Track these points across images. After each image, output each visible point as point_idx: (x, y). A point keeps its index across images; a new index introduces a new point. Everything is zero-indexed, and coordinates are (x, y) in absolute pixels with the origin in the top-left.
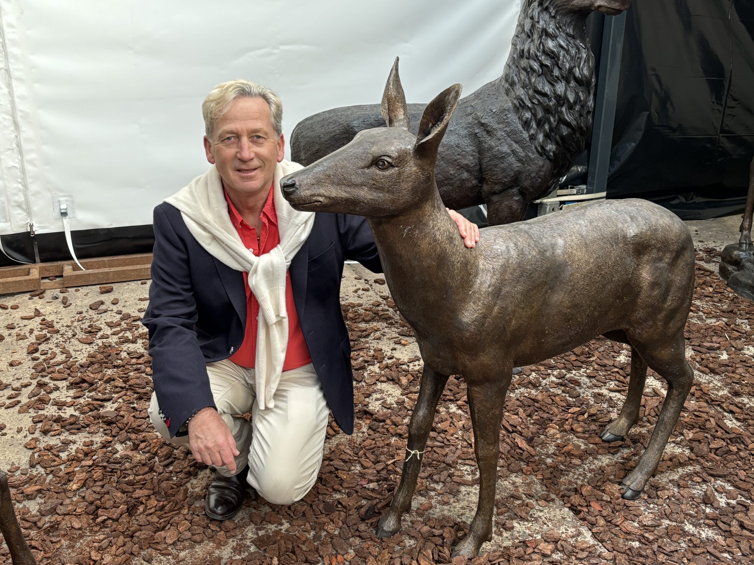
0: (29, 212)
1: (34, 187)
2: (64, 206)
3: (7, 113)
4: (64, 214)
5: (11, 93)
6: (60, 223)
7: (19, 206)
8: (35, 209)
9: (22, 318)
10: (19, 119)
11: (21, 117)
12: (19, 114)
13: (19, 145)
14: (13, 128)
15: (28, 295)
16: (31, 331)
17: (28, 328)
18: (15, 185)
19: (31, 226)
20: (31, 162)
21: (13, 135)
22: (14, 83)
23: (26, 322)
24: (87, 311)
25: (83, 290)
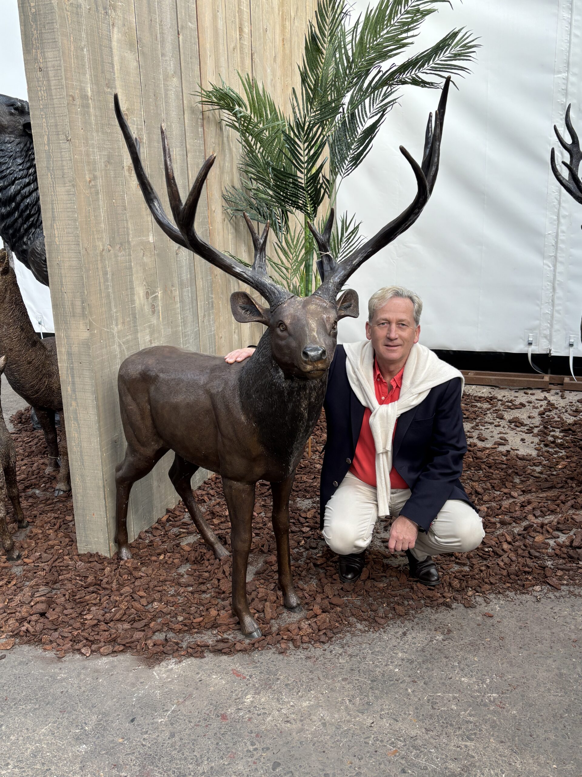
0: (550, 341)
1: (556, 327)
2: (572, 340)
3: (550, 282)
4: (571, 345)
5: (555, 270)
6: (567, 351)
7: (546, 337)
8: (554, 340)
9: (537, 400)
10: (556, 285)
11: (558, 284)
12: (557, 282)
13: (553, 301)
14: (551, 290)
15: (541, 390)
16: (541, 406)
17: (540, 404)
18: (546, 324)
19: (550, 350)
20: (558, 312)
21: (551, 295)
22: (558, 265)
23: (538, 402)
24: (575, 403)
25: (574, 393)
